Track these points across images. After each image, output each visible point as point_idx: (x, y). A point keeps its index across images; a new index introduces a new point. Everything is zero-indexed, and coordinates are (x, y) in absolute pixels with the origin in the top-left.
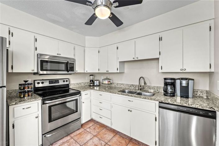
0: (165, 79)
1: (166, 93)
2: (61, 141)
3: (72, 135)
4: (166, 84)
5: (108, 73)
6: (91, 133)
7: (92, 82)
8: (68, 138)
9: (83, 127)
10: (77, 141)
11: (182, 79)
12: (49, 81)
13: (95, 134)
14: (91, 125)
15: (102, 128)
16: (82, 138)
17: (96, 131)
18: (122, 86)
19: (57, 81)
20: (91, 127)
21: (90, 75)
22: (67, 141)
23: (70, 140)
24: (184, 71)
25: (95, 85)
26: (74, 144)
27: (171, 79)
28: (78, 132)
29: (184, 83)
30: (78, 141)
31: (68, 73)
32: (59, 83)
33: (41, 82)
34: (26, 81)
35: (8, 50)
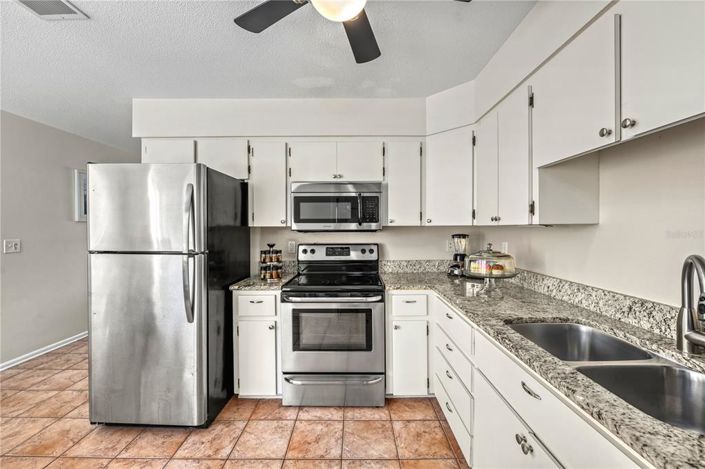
2: (318, 413)
3: (350, 414)
5: (498, 226)
6: (398, 442)
7: (458, 262)
8: (336, 415)
9: (394, 407)
10: (346, 439)
12: (327, 248)
13: (404, 453)
14: (419, 416)
15: (445, 452)
16: (363, 438)
17: (416, 446)
18: (581, 296)
19: (345, 249)
20: (413, 424)
21: (453, 236)
22: (328, 422)
23: (336, 423)
26: (333, 440)
28: (368, 414)
30: (349, 439)
31: (360, 228)
32: (349, 255)
33: (309, 249)
34: (271, 246)
35: (247, 184)
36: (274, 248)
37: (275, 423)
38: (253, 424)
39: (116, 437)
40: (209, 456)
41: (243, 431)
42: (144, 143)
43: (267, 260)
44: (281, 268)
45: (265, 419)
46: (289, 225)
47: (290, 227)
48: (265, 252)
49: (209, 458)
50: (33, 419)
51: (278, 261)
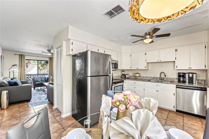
0: (179, 73)
1: (179, 81)
4: (179, 76)
5: (138, 69)
7: (123, 76)
11: (190, 73)
24: (191, 69)
25: (127, 77)
27: (183, 73)
29: (191, 75)
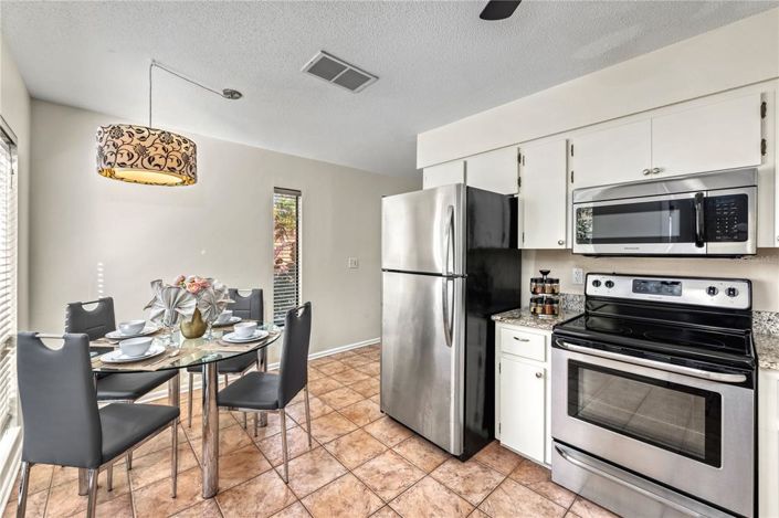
12: (634, 281)
19: (671, 284)
31: (700, 252)
32: (680, 294)
33: (603, 279)
34: (545, 273)
35: (516, 199)
36: (549, 276)
37: (538, 499)
38: (511, 485)
39: (395, 431)
40: (460, 493)
41: (499, 486)
42: (426, 173)
43: (539, 290)
44: (557, 302)
45: (526, 486)
46: (570, 247)
47: (572, 250)
48: (536, 281)
49: (459, 494)
50: (354, 392)
51: (553, 292)
